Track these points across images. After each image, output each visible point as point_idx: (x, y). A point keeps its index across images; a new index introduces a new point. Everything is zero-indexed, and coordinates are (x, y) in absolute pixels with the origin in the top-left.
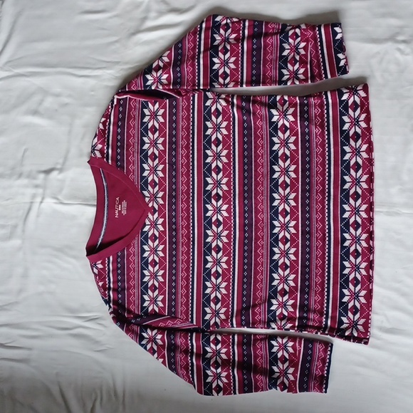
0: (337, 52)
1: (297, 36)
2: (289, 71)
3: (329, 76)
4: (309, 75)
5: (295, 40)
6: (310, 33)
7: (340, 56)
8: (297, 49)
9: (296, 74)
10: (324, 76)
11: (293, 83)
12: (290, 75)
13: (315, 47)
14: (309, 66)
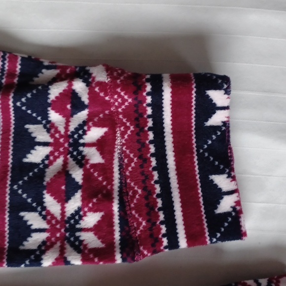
0: (208, 169)
1: (78, 106)
2: (46, 216)
3: (183, 243)
4: (117, 236)
5: (68, 116)
6: (122, 100)
7: (221, 181)
8: (76, 145)
9: (73, 229)
10: (165, 241)
11: (62, 260)
12: (53, 230)
13: (137, 143)
14: (116, 208)
